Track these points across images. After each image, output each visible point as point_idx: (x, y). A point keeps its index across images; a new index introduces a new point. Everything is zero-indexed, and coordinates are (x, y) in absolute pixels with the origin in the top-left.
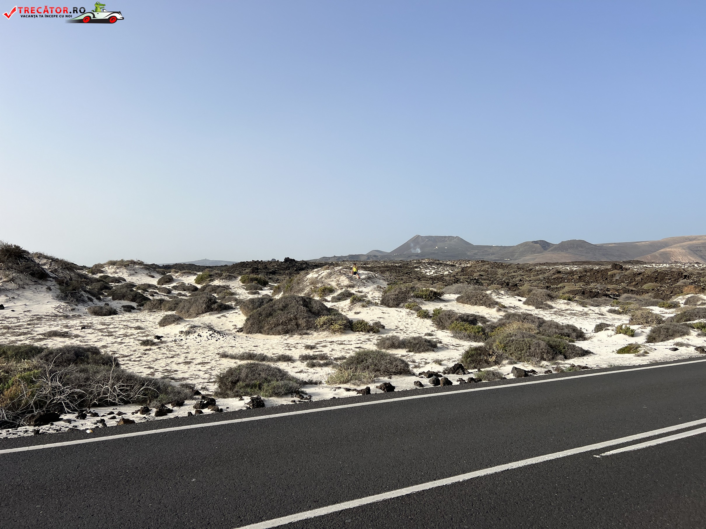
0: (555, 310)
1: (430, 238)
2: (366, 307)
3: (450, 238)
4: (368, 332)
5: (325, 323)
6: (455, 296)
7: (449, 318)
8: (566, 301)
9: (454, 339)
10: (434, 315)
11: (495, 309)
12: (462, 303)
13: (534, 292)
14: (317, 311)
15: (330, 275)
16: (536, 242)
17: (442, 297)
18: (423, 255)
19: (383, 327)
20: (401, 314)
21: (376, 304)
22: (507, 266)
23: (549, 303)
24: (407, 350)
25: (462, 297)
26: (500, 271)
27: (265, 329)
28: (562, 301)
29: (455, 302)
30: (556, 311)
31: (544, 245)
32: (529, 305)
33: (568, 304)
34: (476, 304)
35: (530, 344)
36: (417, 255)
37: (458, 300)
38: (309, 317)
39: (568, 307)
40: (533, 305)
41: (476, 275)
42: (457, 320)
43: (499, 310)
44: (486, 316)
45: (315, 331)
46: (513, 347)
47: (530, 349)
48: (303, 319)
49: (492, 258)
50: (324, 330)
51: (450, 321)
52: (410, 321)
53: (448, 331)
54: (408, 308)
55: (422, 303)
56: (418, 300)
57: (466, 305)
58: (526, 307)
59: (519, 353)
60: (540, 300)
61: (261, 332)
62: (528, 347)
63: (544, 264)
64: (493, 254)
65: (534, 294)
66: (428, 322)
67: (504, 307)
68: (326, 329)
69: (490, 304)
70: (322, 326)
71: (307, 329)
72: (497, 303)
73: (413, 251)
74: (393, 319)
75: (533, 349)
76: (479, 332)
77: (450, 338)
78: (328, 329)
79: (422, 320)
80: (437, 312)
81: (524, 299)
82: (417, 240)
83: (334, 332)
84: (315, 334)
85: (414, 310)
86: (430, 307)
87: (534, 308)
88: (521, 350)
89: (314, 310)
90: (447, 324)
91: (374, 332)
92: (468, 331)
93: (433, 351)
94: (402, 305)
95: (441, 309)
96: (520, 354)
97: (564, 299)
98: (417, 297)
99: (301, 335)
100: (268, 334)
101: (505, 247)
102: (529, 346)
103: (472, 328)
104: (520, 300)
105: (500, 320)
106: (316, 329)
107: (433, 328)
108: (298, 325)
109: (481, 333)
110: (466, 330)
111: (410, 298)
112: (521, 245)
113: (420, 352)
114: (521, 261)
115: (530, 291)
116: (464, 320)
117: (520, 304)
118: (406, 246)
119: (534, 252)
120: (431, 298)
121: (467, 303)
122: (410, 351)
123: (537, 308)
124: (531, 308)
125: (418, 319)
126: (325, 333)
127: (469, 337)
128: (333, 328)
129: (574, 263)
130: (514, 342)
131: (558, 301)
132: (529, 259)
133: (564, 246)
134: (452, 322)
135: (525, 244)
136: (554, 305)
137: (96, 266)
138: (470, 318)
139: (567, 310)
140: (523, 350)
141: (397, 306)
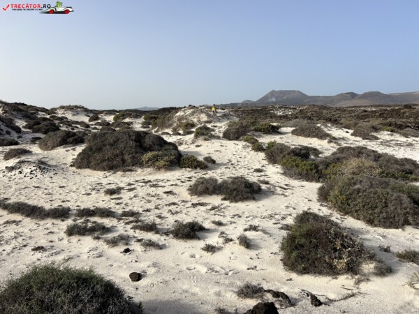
0: (380, 140)
1: (281, 92)
2: (208, 140)
3: (294, 91)
4: (196, 168)
5: (150, 160)
6: (290, 129)
7: (281, 152)
8: (389, 133)
9: (283, 177)
10: (268, 148)
11: (326, 141)
12: (297, 135)
13: (360, 124)
14: (148, 146)
15: (193, 114)
16: (348, 93)
17: (279, 130)
18: (276, 103)
19: (214, 162)
20: (237, 147)
21: (218, 138)
22: (329, 108)
23: (375, 134)
24: (223, 196)
25: (296, 130)
26: (325, 111)
27: (92, 164)
28: (386, 133)
29: (290, 135)
30: (382, 142)
31: (353, 95)
32: (357, 136)
33: (392, 135)
34: (309, 136)
35: (386, 199)
36: (273, 102)
37: (293, 132)
38: (136, 152)
39: (392, 138)
40: (360, 136)
41: (309, 114)
42: (289, 154)
43: (330, 142)
44: (318, 147)
45: (140, 167)
46: (359, 200)
47: (387, 206)
48: (129, 154)
49: (319, 104)
50: (149, 167)
51: (281, 155)
52: (244, 154)
53: (279, 166)
54: (245, 141)
55: (260, 136)
56: (256, 134)
57: (300, 137)
58: (353, 138)
59: (370, 212)
60: (366, 131)
61: (89, 168)
62: (384, 205)
63: (353, 107)
64: (320, 101)
65: (360, 127)
66: (262, 155)
67: (335, 138)
68: (151, 165)
69: (322, 136)
70: (147, 162)
71: (133, 166)
72: (328, 135)
73: (270, 100)
74: (229, 152)
75: (392, 208)
76: (311, 170)
77: (279, 176)
78: (152, 165)
79: (256, 153)
80: (272, 145)
81: (351, 131)
82: (273, 93)
83: (159, 168)
84: (139, 170)
85: (250, 143)
86: (265, 140)
87: (361, 139)
88: (373, 208)
89: (145, 145)
90: (278, 158)
91: (201, 168)
92: (300, 169)
93: (254, 199)
94: (241, 138)
95: (275, 142)
96: (371, 214)
97: (388, 131)
98: (256, 130)
99: (124, 171)
100: (95, 170)
101: (328, 97)
102: (385, 203)
103: (305, 165)
104: (347, 132)
105: (334, 154)
106: (141, 165)
107: (265, 162)
108: (124, 161)
109: (314, 171)
110: (297, 166)
111: (249, 131)
112: (338, 95)
113: (236, 201)
114: (338, 105)
115: (356, 124)
116: (296, 154)
117: (348, 135)
118: (266, 97)
119: (345, 100)
120: (269, 131)
121: (301, 135)
122: (225, 199)
123: (364, 139)
124: (358, 139)
125: (253, 153)
126: (149, 170)
127: (301, 175)
128: (157, 164)
129: (372, 106)
130: (360, 194)
131: (382, 132)
132: (344, 104)
133: (366, 96)
134: (284, 157)
135: (341, 95)
136: (379, 136)
137: (52, 109)
138: (303, 152)
139: (392, 140)
140: (376, 207)
141: (237, 138)
